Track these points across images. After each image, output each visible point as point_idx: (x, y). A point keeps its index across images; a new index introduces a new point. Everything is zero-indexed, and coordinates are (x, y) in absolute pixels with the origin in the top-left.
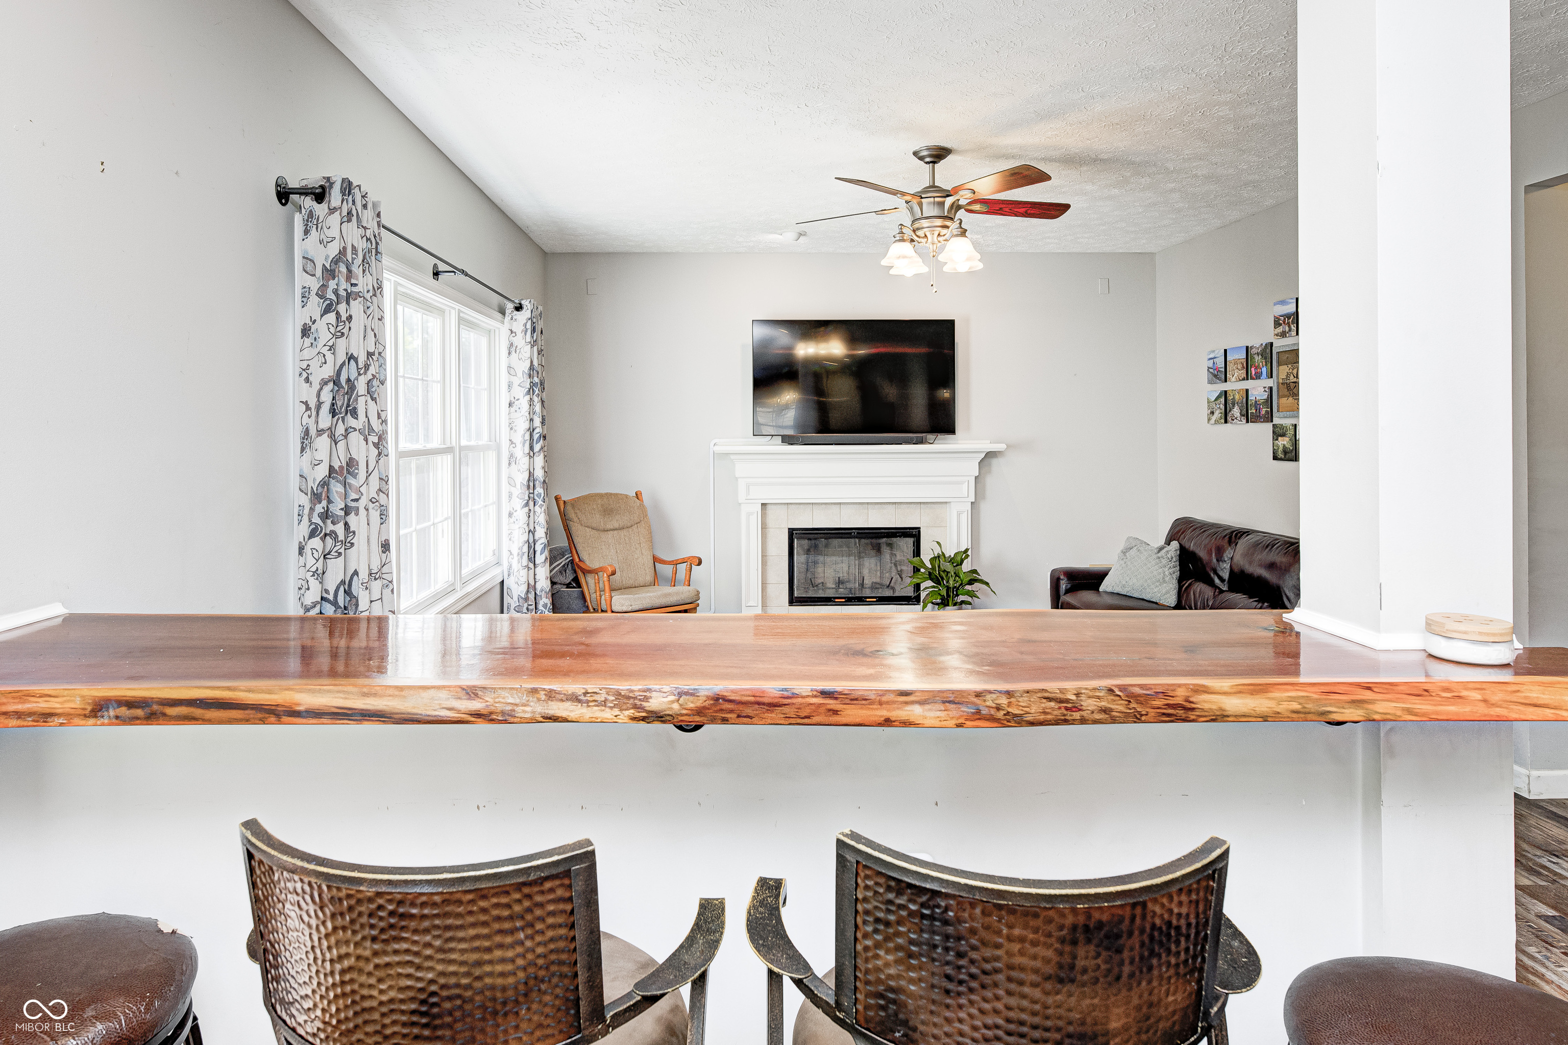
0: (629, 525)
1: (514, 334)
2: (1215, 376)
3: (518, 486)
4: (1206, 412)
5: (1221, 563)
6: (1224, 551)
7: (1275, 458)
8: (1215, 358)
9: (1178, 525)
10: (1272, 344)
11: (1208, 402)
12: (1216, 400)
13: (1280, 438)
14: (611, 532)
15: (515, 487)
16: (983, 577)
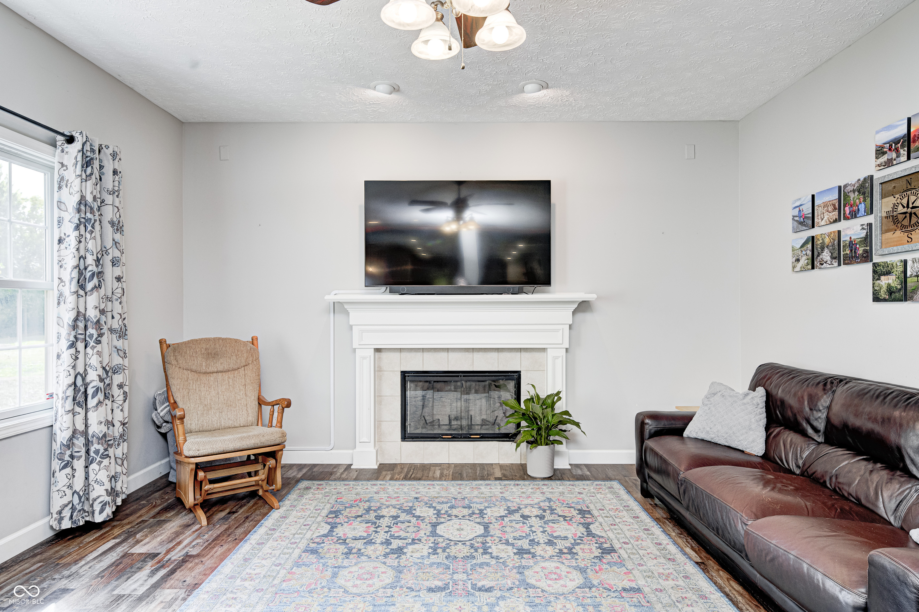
0: (235, 367)
1: (65, 168)
2: (801, 223)
3: (66, 326)
4: (790, 260)
5: (815, 412)
6: (819, 399)
7: (876, 298)
8: (801, 205)
9: (763, 371)
10: (872, 177)
11: (793, 251)
12: (802, 246)
13: (883, 278)
14: (215, 374)
15: (63, 327)
16: (574, 418)
